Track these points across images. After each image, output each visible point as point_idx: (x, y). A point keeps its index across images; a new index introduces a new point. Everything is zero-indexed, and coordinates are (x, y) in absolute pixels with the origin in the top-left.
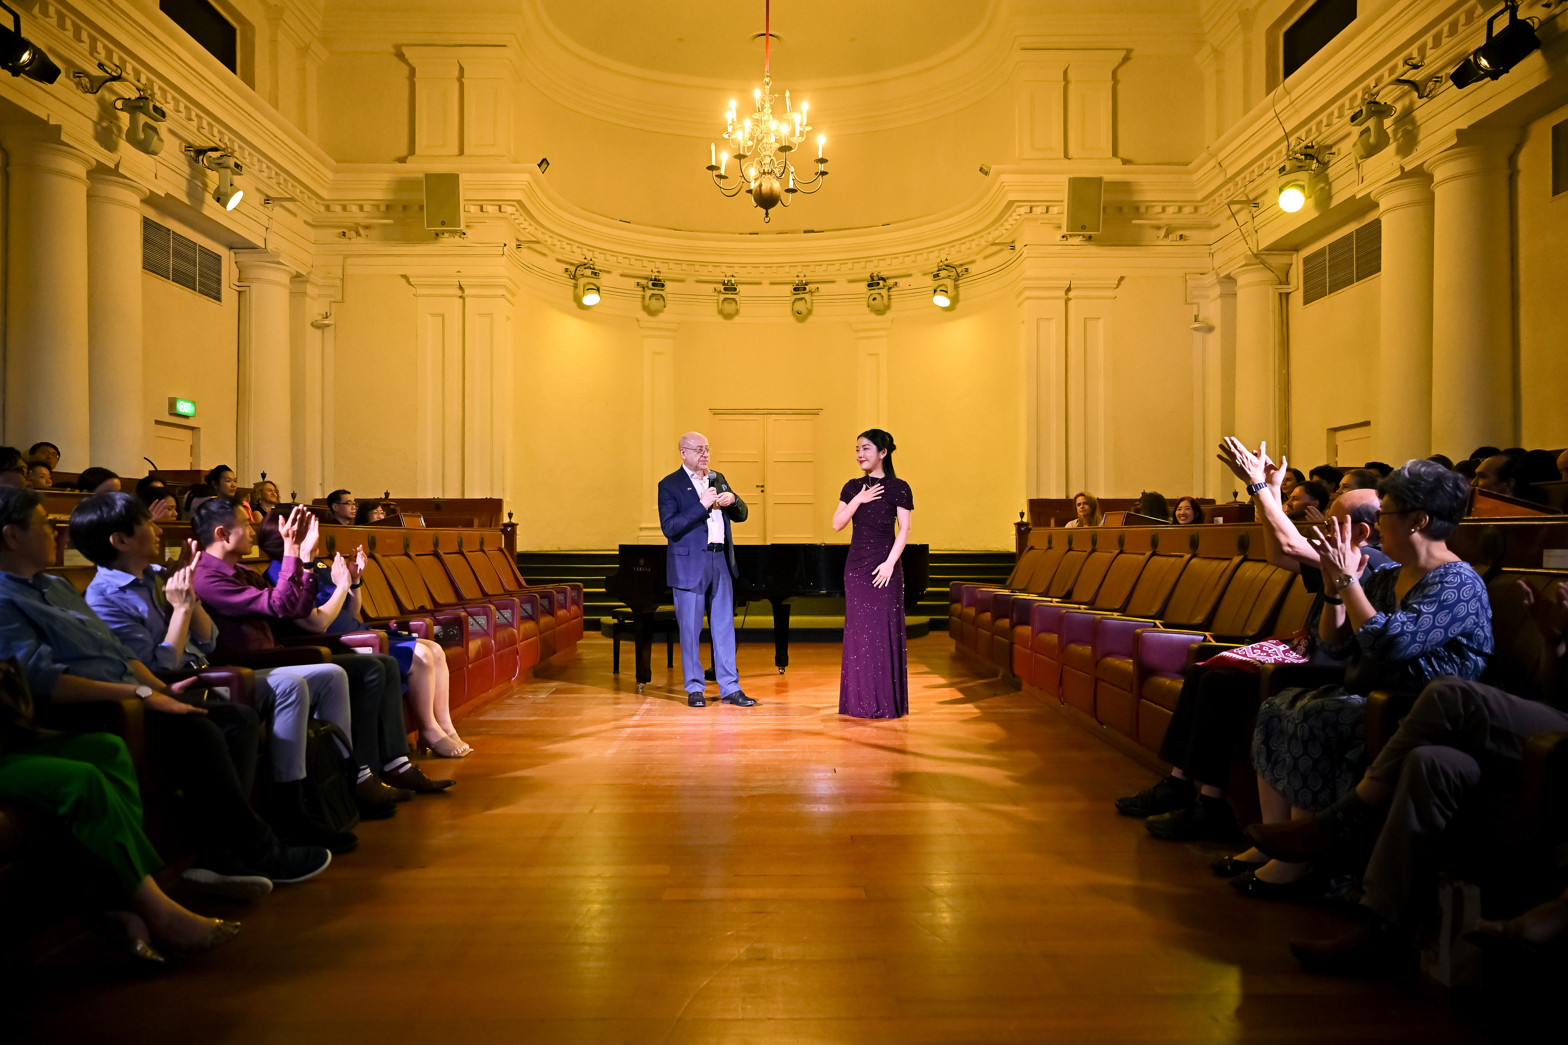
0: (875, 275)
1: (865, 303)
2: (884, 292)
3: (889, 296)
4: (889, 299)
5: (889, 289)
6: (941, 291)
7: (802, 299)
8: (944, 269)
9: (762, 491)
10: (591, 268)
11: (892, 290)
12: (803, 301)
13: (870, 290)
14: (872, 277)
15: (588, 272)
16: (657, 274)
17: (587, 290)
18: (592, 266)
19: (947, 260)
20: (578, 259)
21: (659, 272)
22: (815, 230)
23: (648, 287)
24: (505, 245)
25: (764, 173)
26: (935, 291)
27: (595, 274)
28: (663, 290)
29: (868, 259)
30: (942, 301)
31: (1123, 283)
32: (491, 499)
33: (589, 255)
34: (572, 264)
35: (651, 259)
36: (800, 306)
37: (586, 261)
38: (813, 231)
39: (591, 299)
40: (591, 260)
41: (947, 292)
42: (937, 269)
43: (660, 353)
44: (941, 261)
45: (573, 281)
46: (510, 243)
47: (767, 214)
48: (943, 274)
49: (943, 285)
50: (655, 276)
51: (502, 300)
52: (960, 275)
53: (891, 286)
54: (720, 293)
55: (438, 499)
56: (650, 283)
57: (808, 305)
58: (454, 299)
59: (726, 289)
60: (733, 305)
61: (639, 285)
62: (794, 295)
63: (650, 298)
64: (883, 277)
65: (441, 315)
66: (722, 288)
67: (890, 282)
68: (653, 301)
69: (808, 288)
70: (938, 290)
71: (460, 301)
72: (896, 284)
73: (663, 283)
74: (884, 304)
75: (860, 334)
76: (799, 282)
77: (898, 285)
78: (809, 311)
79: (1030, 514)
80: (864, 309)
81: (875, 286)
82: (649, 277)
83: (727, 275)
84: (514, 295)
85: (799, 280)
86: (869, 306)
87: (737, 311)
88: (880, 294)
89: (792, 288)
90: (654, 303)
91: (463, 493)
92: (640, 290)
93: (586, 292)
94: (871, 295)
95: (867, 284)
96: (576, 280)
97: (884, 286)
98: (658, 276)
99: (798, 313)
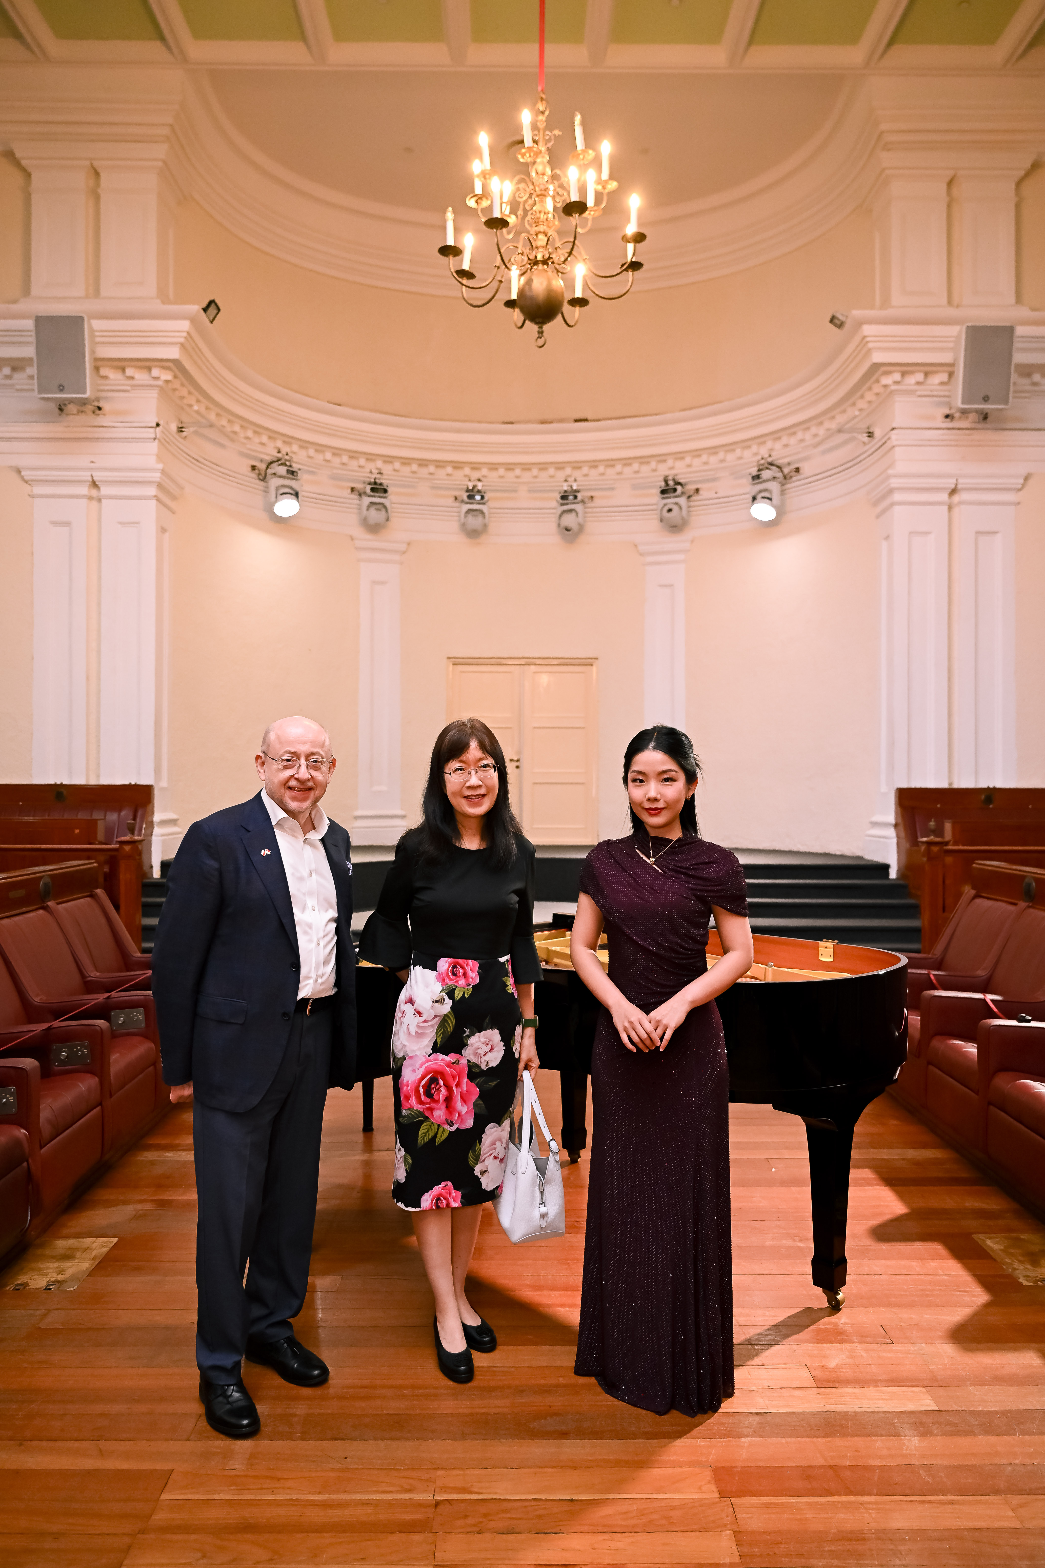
0: (670, 478)
1: (658, 518)
2: (682, 501)
3: (689, 507)
4: (689, 512)
5: (689, 497)
6: (763, 498)
7: (570, 511)
8: (767, 468)
9: (518, 767)
10: (286, 465)
11: (692, 498)
12: (573, 514)
13: (664, 498)
14: (666, 481)
15: (282, 470)
16: (378, 476)
17: (282, 494)
18: (288, 463)
19: (770, 456)
20: (270, 452)
21: (380, 473)
22: (589, 418)
23: (365, 493)
24: (158, 425)
25: (536, 262)
26: (754, 499)
27: (293, 473)
28: (385, 497)
29: (661, 458)
30: (763, 511)
31: (1031, 482)
32: (136, 785)
33: (285, 449)
34: (262, 461)
35: (371, 457)
36: (569, 520)
37: (279, 455)
38: (585, 420)
39: (287, 507)
40: (287, 454)
41: (770, 499)
42: (756, 469)
43: (383, 583)
44: (762, 458)
45: (262, 483)
46: (167, 423)
47: (541, 333)
48: (766, 474)
49: (765, 490)
50: (375, 479)
51: (153, 503)
52: (788, 477)
53: (691, 493)
54: (462, 501)
55: (62, 785)
56: (368, 488)
57: (580, 519)
58: (84, 501)
59: (471, 497)
60: (480, 518)
61: (353, 489)
62: (562, 505)
63: (368, 508)
64: (682, 481)
65: (68, 524)
66: (465, 496)
67: (691, 487)
68: (373, 512)
69: (580, 496)
70: (759, 496)
71: (95, 503)
72: (697, 491)
73: (385, 487)
74: (683, 518)
75: (649, 559)
76: (568, 489)
77: (701, 492)
78: (581, 527)
79: (899, 809)
80: (655, 524)
81: (670, 493)
82: (368, 480)
83: (472, 479)
84: (174, 498)
85: (568, 486)
86: (661, 520)
87: (485, 526)
88: (676, 504)
89: (558, 496)
90: (375, 516)
91: (98, 776)
92: (355, 496)
93: (279, 497)
94: (665, 505)
95: (659, 490)
96: (266, 482)
97: (683, 493)
98: (380, 479)
99: (567, 530)
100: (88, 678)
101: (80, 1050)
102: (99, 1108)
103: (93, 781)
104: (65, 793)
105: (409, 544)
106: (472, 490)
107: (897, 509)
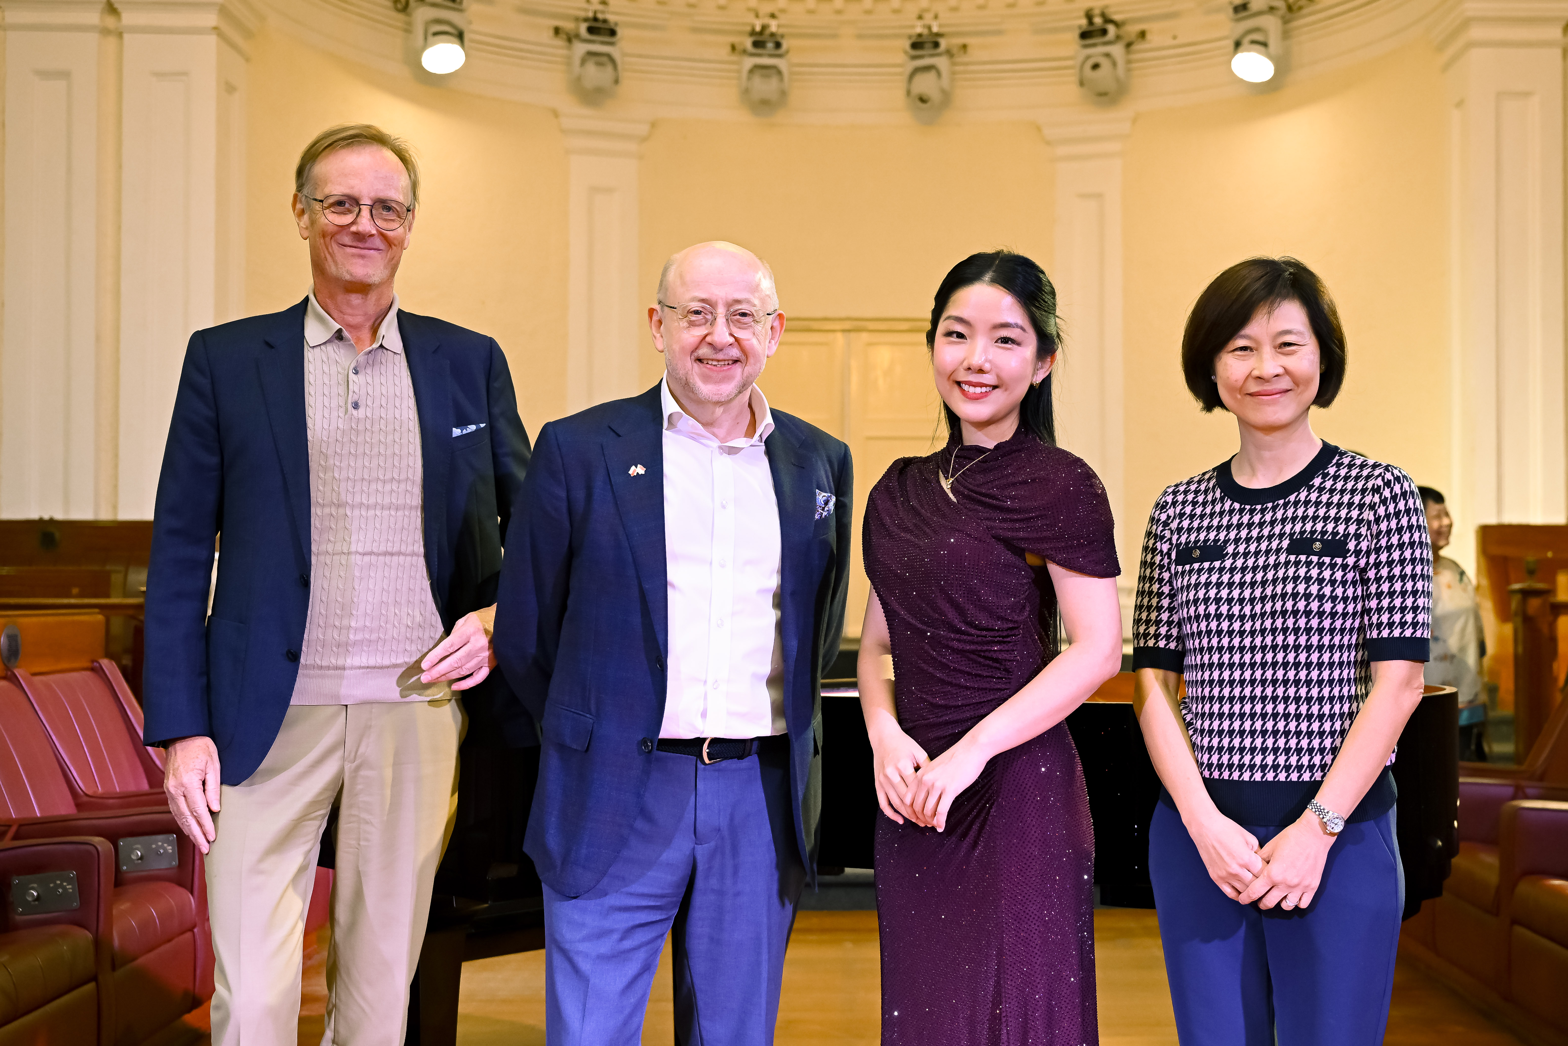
0: (1097, 12)
1: (1075, 79)
2: (1117, 50)
3: (1129, 62)
4: (1129, 70)
5: (1129, 45)
6: (1252, 42)
7: (927, 68)
11: (1135, 47)
12: (933, 74)
13: (1085, 46)
14: (1089, 16)
16: (600, 7)
17: (435, 34)
21: (604, 4)
23: (577, 36)
26: (1237, 45)
27: (454, 0)
28: (612, 44)
30: (1253, 67)
36: (925, 84)
39: (443, 57)
41: (1265, 44)
43: (609, 191)
45: (401, 16)
48: (1257, 4)
49: (1257, 30)
50: (595, 12)
51: (212, 40)
52: (1295, 8)
53: (1133, 37)
54: (745, 52)
55: (52, 521)
56: (583, 28)
57: (945, 82)
58: (93, 38)
59: (757, 44)
60: (774, 82)
61: (557, 31)
62: (914, 58)
63: (583, 62)
64: (1117, 17)
65: (65, 75)
66: (748, 43)
67: (1132, 30)
68: (591, 68)
69: (943, 43)
70: (1246, 41)
71: (112, 41)
72: (1142, 34)
73: (612, 26)
74: (1118, 80)
75: (1062, 151)
76: (925, 32)
77: (1149, 36)
78: (947, 97)
79: (1482, 560)
80: (1070, 90)
81: (1096, 36)
82: (582, 14)
83: (761, 14)
84: (248, 34)
85: (924, 26)
86: (1082, 83)
87: (783, 94)
88: (1107, 55)
89: (907, 44)
90: (593, 74)
91: (115, 507)
92: (560, 42)
93: (431, 39)
94: (1088, 57)
95: (1076, 34)
96: (409, 15)
97: (1118, 38)
98: (603, 12)
99: (923, 100)
100: (98, 338)
101: (61, 886)
102: (91, 986)
103: (105, 515)
104: (57, 535)
105: (653, 125)
106: (761, 33)
107: (1476, 54)
